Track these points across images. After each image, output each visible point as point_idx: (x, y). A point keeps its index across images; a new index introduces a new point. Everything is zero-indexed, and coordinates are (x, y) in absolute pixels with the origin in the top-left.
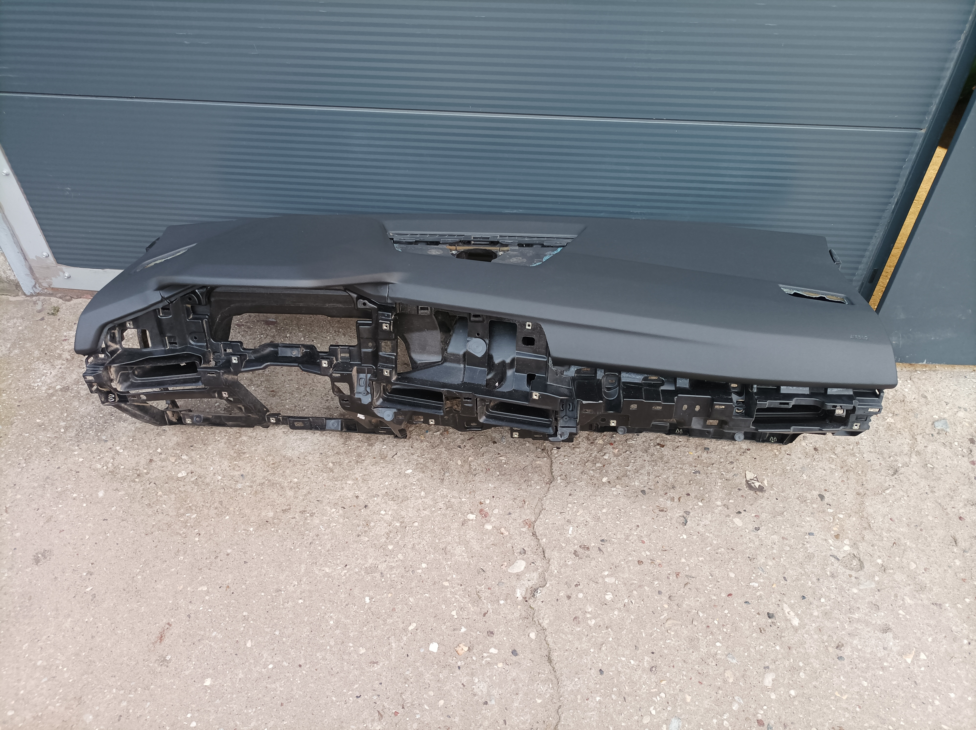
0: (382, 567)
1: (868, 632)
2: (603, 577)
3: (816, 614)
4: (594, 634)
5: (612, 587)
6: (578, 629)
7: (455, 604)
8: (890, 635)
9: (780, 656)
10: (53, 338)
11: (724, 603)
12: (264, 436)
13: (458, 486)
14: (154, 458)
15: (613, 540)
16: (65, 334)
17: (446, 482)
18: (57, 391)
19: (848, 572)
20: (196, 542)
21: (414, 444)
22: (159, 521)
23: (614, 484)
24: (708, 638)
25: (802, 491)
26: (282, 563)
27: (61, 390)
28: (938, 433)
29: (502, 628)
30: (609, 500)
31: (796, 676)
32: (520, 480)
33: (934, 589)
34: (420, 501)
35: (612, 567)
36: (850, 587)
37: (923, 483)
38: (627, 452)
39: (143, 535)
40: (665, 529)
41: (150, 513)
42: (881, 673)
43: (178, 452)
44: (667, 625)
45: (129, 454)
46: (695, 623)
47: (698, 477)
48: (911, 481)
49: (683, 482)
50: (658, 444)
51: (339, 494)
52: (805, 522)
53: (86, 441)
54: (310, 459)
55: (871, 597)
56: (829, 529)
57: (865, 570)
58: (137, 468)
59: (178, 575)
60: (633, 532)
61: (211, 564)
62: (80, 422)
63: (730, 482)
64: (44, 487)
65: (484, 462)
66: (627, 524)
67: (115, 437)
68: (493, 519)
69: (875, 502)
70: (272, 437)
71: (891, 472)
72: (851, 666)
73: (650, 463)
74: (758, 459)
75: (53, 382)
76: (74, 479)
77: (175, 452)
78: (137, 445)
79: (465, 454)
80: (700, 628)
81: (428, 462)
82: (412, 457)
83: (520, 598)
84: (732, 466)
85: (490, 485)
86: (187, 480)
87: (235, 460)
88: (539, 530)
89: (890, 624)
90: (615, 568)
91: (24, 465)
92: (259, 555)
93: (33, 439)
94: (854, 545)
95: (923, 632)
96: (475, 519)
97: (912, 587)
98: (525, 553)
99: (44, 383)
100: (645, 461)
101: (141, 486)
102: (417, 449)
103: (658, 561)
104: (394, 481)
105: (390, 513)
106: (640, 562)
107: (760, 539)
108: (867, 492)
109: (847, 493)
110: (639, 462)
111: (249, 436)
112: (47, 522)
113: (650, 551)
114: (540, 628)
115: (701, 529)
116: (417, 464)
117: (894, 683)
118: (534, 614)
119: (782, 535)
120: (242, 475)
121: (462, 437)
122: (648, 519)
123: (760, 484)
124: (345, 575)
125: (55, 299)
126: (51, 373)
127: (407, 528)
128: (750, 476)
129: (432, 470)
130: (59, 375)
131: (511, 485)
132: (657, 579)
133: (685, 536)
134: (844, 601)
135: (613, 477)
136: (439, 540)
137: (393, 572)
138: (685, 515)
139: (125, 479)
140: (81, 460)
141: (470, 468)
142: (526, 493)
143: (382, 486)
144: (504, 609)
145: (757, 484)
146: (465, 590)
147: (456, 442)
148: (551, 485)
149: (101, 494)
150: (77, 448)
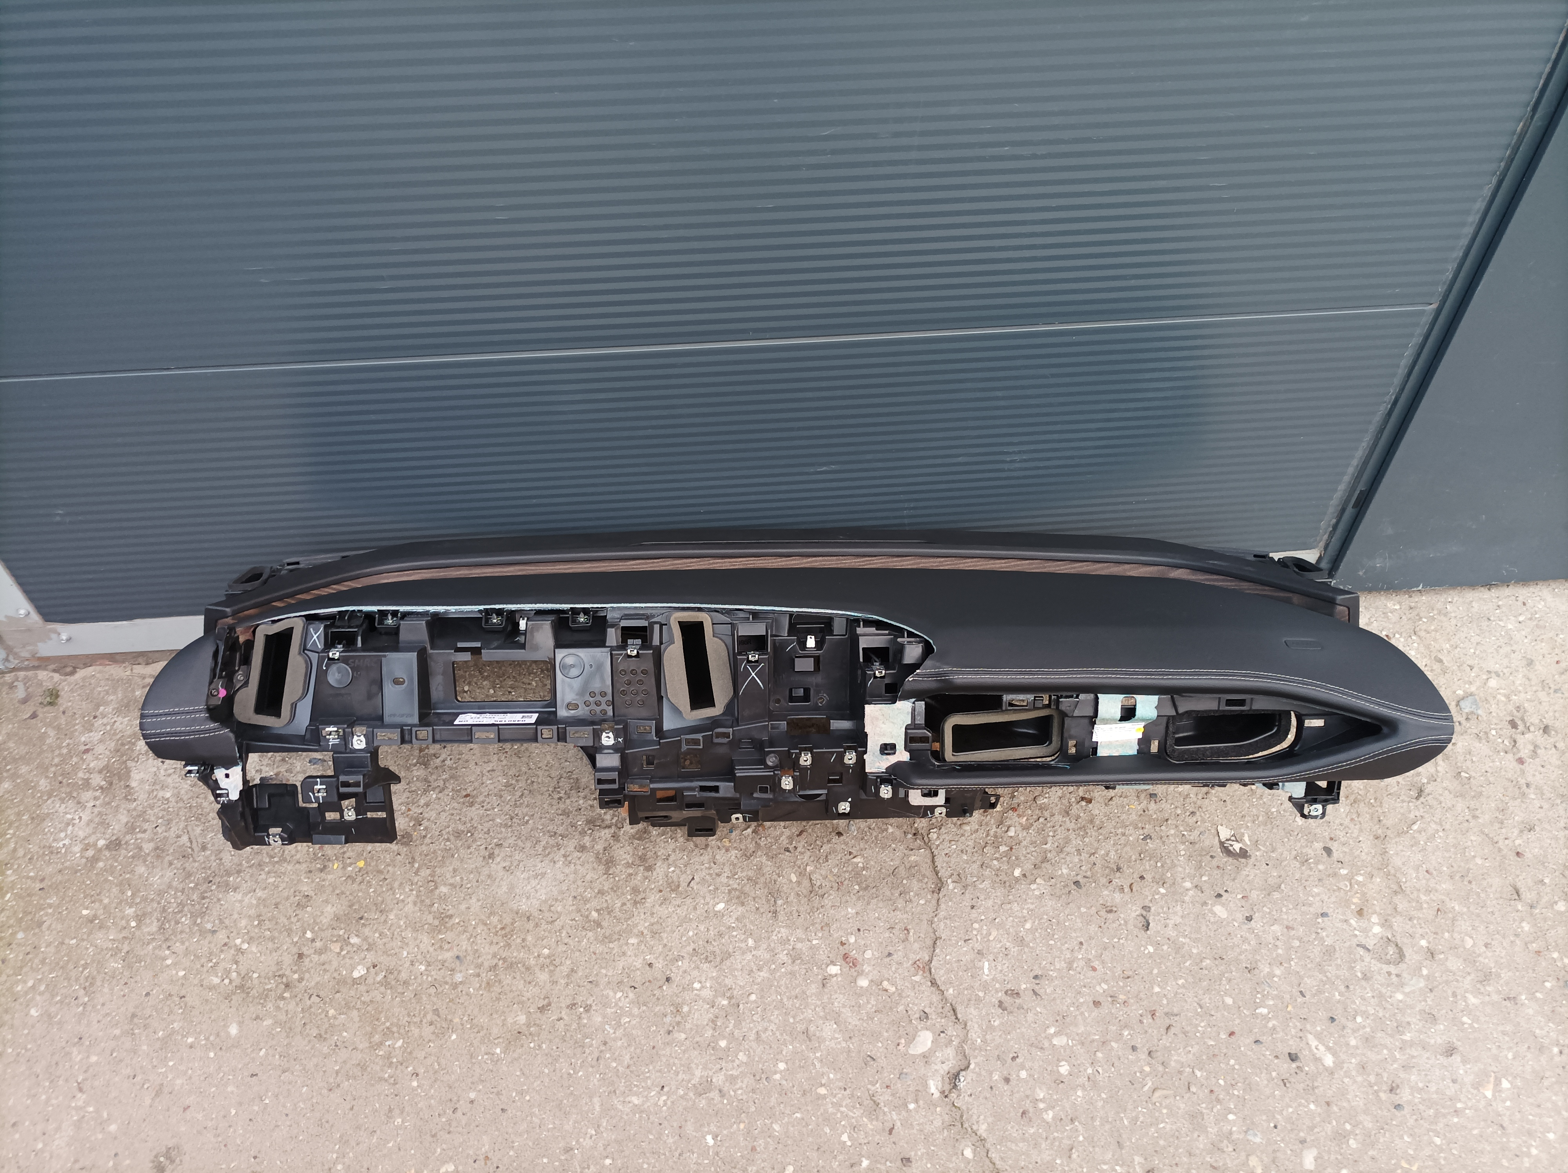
0: (719, 1079)
1: (1428, 1058)
2: (1049, 1038)
3: (1353, 1042)
4: (1056, 1134)
5: (1065, 1051)
6: (1032, 1131)
7: (843, 1123)
8: (1456, 1058)
9: (1318, 1119)
10: (65, 751)
11: (1227, 1048)
12: (475, 880)
13: (801, 920)
14: (305, 950)
15: (1051, 973)
16: (83, 739)
17: (781, 917)
18: (100, 850)
19: (1386, 968)
20: (414, 1089)
21: (717, 857)
22: (345, 1062)
23: (1033, 878)
24: (1215, 1110)
25: (1299, 845)
26: (561, 1101)
27: (107, 847)
28: (1467, 719)
29: (921, 1151)
30: (1032, 907)
31: (1344, 1146)
32: (892, 894)
33: (1502, 975)
34: (749, 956)
35: (1058, 1018)
36: (1392, 992)
37: (1460, 805)
38: (1041, 820)
39: (325, 1091)
40: (1121, 941)
41: (325, 1050)
42: (1456, 1120)
43: (341, 932)
44: (1154, 1099)
45: (260, 948)
46: (1193, 1089)
47: (1151, 846)
48: (1443, 805)
49: (1131, 857)
50: (1083, 799)
51: (620, 965)
52: (1312, 896)
53: (179, 937)
54: (559, 909)
55: (1423, 1003)
56: (1347, 903)
57: (1406, 960)
58: (280, 973)
59: (402, 1153)
60: (1076, 954)
61: (449, 1122)
62: (159, 903)
63: (1197, 846)
64: (133, 1034)
65: (831, 871)
66: (1066, 943)
67: (227, 922)
68: (866, 968)
69: (1401, 847)
70: (489, 882)
71: (1414, 793)
72: (1415, 1117)
73: (1077, 832)
74: (1228, 802)
75: (90, 835)
76: (181, 1011)
77: (335, 932)
78: (269, 929)
79: (799, 862)
80: (1201, 1095)
81: (745, 885)
82: (718, 880)
83: (937, 1095)
84: (1195, 819)
85: (850, 910)
86: (370, 981)
87: (440, 932)
88: (941, 976)
89: (1455, 1041)
90: (1062, 1020)
91: (86, 999)
92: (521, 1093)
93: (87, 949)
94: (1386, 923)
95: (1499, 1046)
96: (839, 972)
97: (1473, 976)
98: (927, 1018)
99: (74, 838)
100: (1068, 830)
101: (297, 1004)
102: (724, 864)
103: (1122, 997)
104: (702, 928)
105: (708, 985)
106: (1097, 1004)
107: (1257, 935)
108: (1389, 833)
109: (1361, 839)
110: (1061, 834)
111: (451, 885)
112: (157, 1095)
113: (1106, 982)
114: (975, 1138)
115: (1172, 934)
116: (730, 892)
117: (1475, 1132)
118: (962, 1116)
119: (1286, 923)
120: (458, 957)
121: (787, 832)
122: (1093, 928)
123: (1240, 845)
124: (665, 1104)
125: (45, 673)
126: (80, 818)
127: (741, 1006)
128: (1225, 833)
129: (754, 898)
130: (97, 820)
131: (881, 904)
132: (1126, 1026)
133: (1151, 949)
134: (1387, 1016)
135: (1029, 866)
136: (794, 1018)
137: (737, 1086)
138: (1144, 913)
139: (267, 996)
140: (181, 973)
141: (812, 885)
142: (905, 916)
143: (684, 939)
144: (917, 1117)
145: (1237, 847)
146: (852, 1096)
147: (780, 842)
148: (941, 895)
149: (234, 1030)
150: (167, 952)
